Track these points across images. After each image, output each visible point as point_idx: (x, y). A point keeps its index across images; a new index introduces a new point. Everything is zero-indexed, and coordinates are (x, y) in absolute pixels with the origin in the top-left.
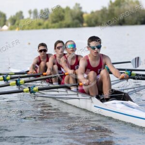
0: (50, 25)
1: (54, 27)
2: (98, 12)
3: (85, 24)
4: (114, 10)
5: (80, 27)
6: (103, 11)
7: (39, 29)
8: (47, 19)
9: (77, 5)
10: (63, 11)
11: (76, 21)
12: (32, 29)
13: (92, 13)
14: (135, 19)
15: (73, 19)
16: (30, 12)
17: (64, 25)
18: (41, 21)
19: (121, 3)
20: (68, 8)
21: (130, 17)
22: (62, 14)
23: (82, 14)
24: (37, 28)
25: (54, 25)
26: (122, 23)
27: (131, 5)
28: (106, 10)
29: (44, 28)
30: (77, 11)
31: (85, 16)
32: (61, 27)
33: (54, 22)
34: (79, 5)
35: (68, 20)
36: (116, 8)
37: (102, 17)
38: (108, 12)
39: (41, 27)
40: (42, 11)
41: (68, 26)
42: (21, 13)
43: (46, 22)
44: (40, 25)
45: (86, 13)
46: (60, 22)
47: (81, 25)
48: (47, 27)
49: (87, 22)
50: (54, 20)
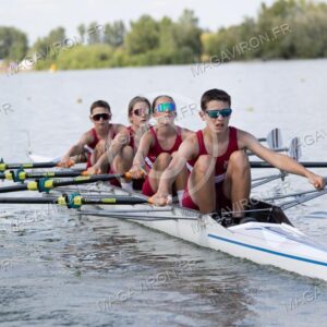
0: (127, 58)
1: (135, 64)
2: (234, 29)
3: (205, 57)
4: (270, 24)
5: (194, 62)
6: (247, 27)
7: (102, 67)
8: (119, 44)
9: (188, 12)
10: (157, 27)
11: (186, 49)
12: (87, 67)
13: (222, 30)
14: (319, 44)
15: (179, 45)
16: (82, 30)
17: (159, 59)
18: (107, 49)
19: (287, 9)
20: (167, 21)
21: (307, 41)
22: (154, 33)
23: (198, 34)
24: (96, 66)
25: (135, 58)
26: (290, 53)
27: (311, 14)
28: (254, 25)
29: (113, 66)
30: (188, 27)
31: (205, 38)
32: (150, 63)
33: (136, 52)
34: (192, 12)
35: (167, 47)
36: (276, 20)
38: (257, 30)
39: (106, 63)
40: (108, 27)
41: (168, 61)
42: (62, 31)
43: (119, 52)
44: (104, 58)
45: (208, 31)
46: (149, 53)
47: (196, 59)
48: (120, 64)
49: (210, 53)
50: (137, 47)
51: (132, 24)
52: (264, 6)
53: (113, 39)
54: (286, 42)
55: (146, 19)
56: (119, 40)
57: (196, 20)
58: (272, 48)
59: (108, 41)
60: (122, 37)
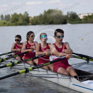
0: (10, 24)
1: (12, 25)
2: (37, 17)
3: (30, 24)
4: (47, 16)
5: (27, 25)
6: (41, 16)
7: (4, 26)
8: (8, 20)
11: (25, 22)
14: (59, 21)
15: (24, 21)
17: (18, 24)
18: (5, 21)
21: (56, 20)
22: (17, 17)
23: (28, 18)
24: (3, 26)
25: (12, 24)
29: (7, 26)
30: (26, 16)
31: (30, 19)
32: (16, 25)
33: (13, 22)
34: (27, 12)
35: (20, 21)
36: (48, 15)
37: (40, 19)
38: (43, 17)
40: (6, 16)
41: (21, 25)
43: (8, 22)
44: (5, 24)
45: (31, 17)
46: (16, 22)
47: (28, 24)
48: (9, 25)
49: (31, 23)
50: (13, 21)
51: (12, 15)
52: (45, 11)
53: (7, 19)
54: (51, 20)
55: (15, 14)
56: (8, 19)
57: (28, 14)
58: (47, 22)
59: (6, 19)
60: (9, 18)
